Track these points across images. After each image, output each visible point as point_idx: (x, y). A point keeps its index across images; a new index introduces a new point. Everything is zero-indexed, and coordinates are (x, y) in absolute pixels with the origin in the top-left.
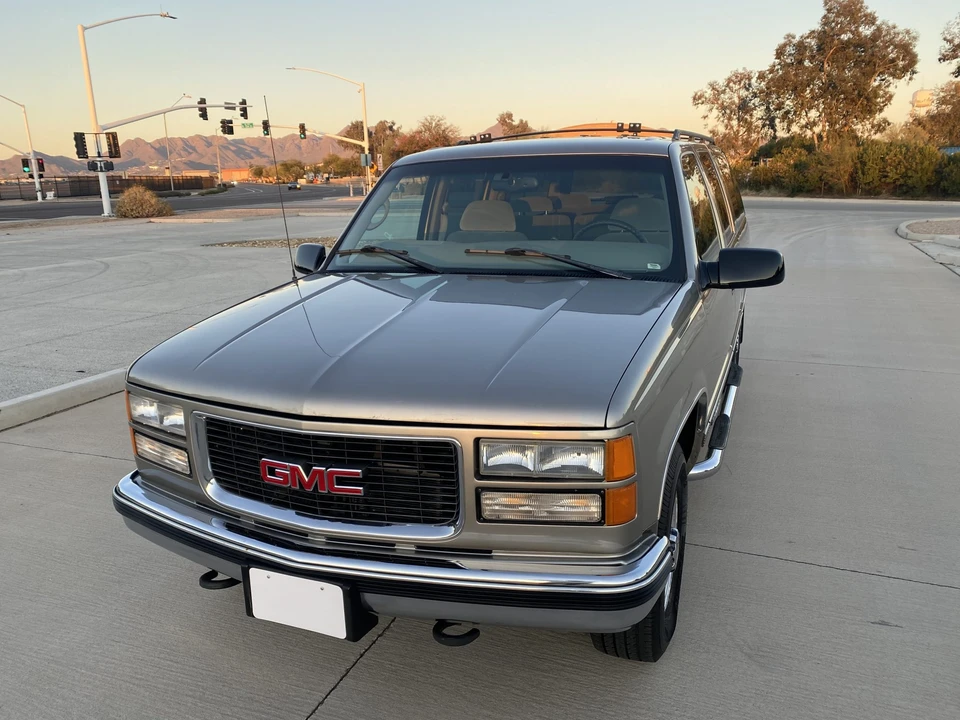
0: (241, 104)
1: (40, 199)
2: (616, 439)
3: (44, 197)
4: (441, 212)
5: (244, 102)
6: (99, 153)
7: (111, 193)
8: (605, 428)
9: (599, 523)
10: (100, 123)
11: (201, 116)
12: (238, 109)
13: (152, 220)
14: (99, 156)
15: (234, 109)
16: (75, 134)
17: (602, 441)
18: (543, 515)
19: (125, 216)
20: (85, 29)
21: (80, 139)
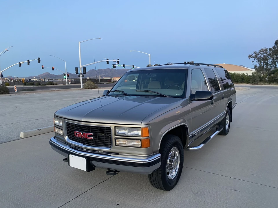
0: (117, 60)
1: (67, 84)
2: (144, 128)
3: (68, 84)
4: (142, 84)
5: (118, 60)
7: (83, 83)
8: (141, 125)
9: (141, 147)
11: (107, 63)
12: (116, 61)
13: (92, 89)
14: (81, 73)
15: (115, 61)
16: (76, 68)
17: (140, 128)
18: (130, 144)
19: (86, 88)
20: (80, 42)
21: (77, 69)
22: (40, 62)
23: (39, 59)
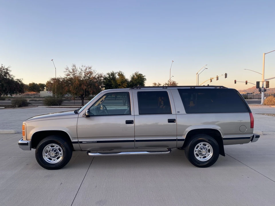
6: (263, 87)
10: (265, 79)
14: (263, 88)
16: (257, 82)
20: (265, 54)
22: (227, 77)
23: (226, 75)
